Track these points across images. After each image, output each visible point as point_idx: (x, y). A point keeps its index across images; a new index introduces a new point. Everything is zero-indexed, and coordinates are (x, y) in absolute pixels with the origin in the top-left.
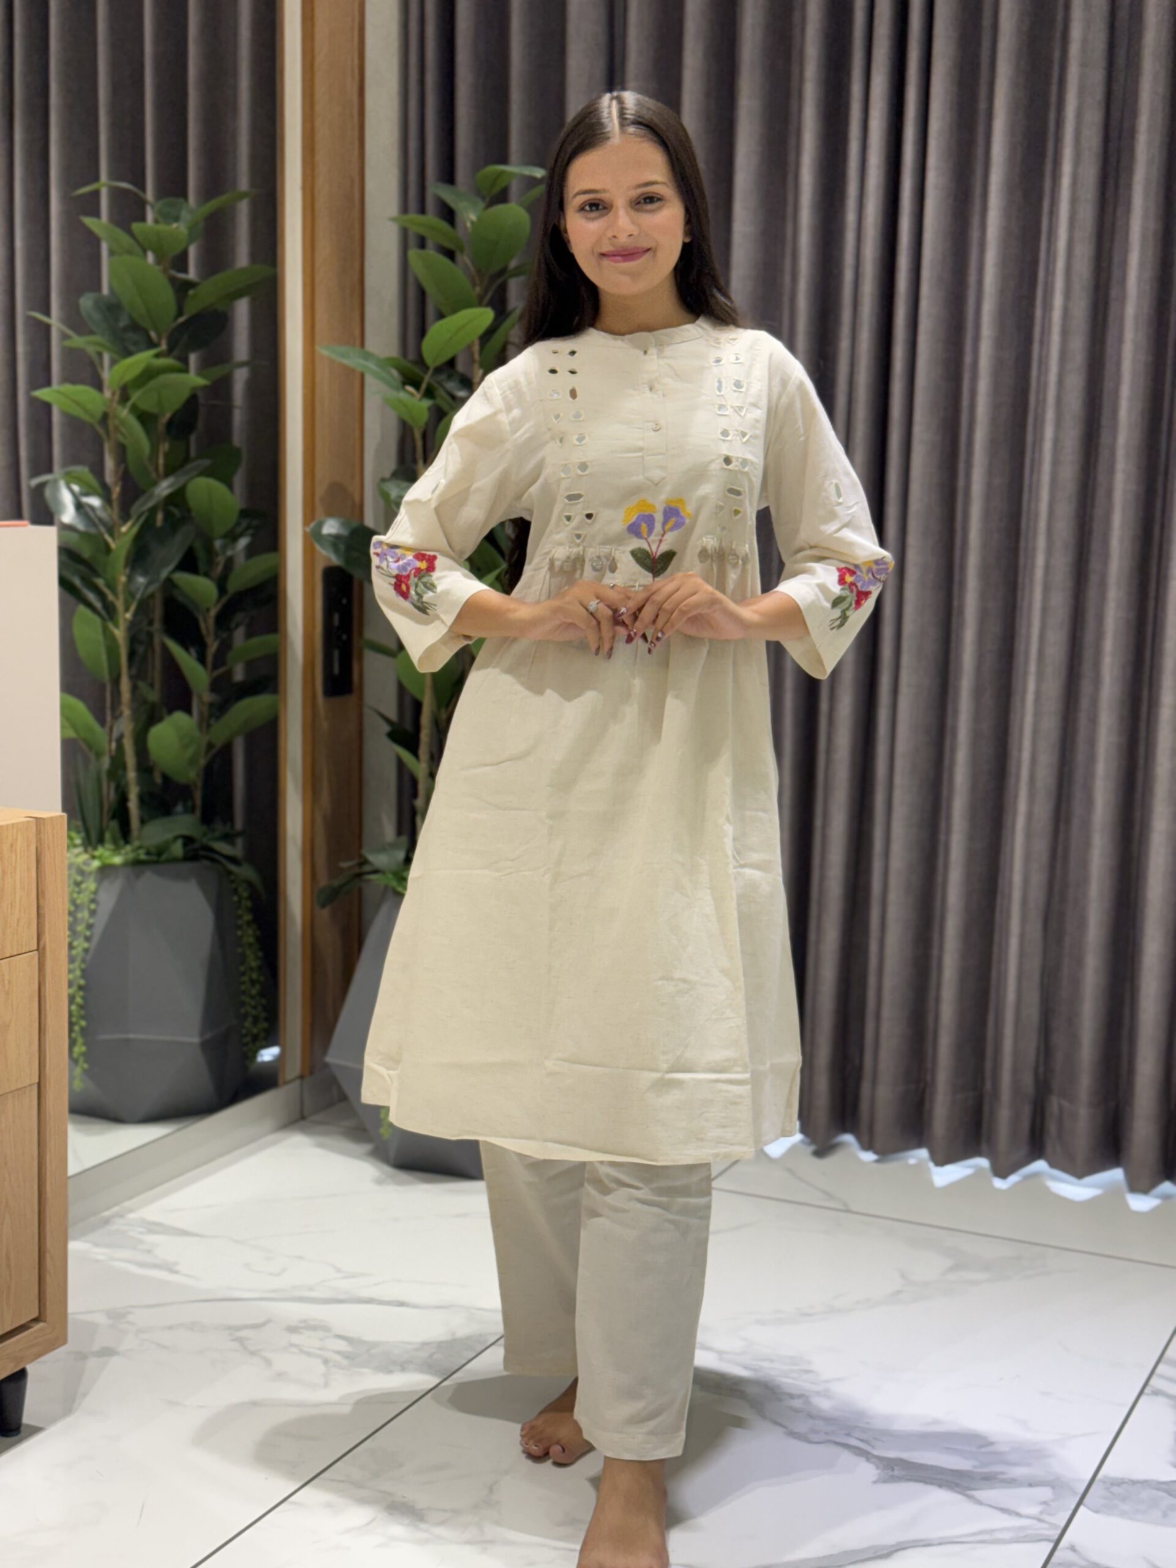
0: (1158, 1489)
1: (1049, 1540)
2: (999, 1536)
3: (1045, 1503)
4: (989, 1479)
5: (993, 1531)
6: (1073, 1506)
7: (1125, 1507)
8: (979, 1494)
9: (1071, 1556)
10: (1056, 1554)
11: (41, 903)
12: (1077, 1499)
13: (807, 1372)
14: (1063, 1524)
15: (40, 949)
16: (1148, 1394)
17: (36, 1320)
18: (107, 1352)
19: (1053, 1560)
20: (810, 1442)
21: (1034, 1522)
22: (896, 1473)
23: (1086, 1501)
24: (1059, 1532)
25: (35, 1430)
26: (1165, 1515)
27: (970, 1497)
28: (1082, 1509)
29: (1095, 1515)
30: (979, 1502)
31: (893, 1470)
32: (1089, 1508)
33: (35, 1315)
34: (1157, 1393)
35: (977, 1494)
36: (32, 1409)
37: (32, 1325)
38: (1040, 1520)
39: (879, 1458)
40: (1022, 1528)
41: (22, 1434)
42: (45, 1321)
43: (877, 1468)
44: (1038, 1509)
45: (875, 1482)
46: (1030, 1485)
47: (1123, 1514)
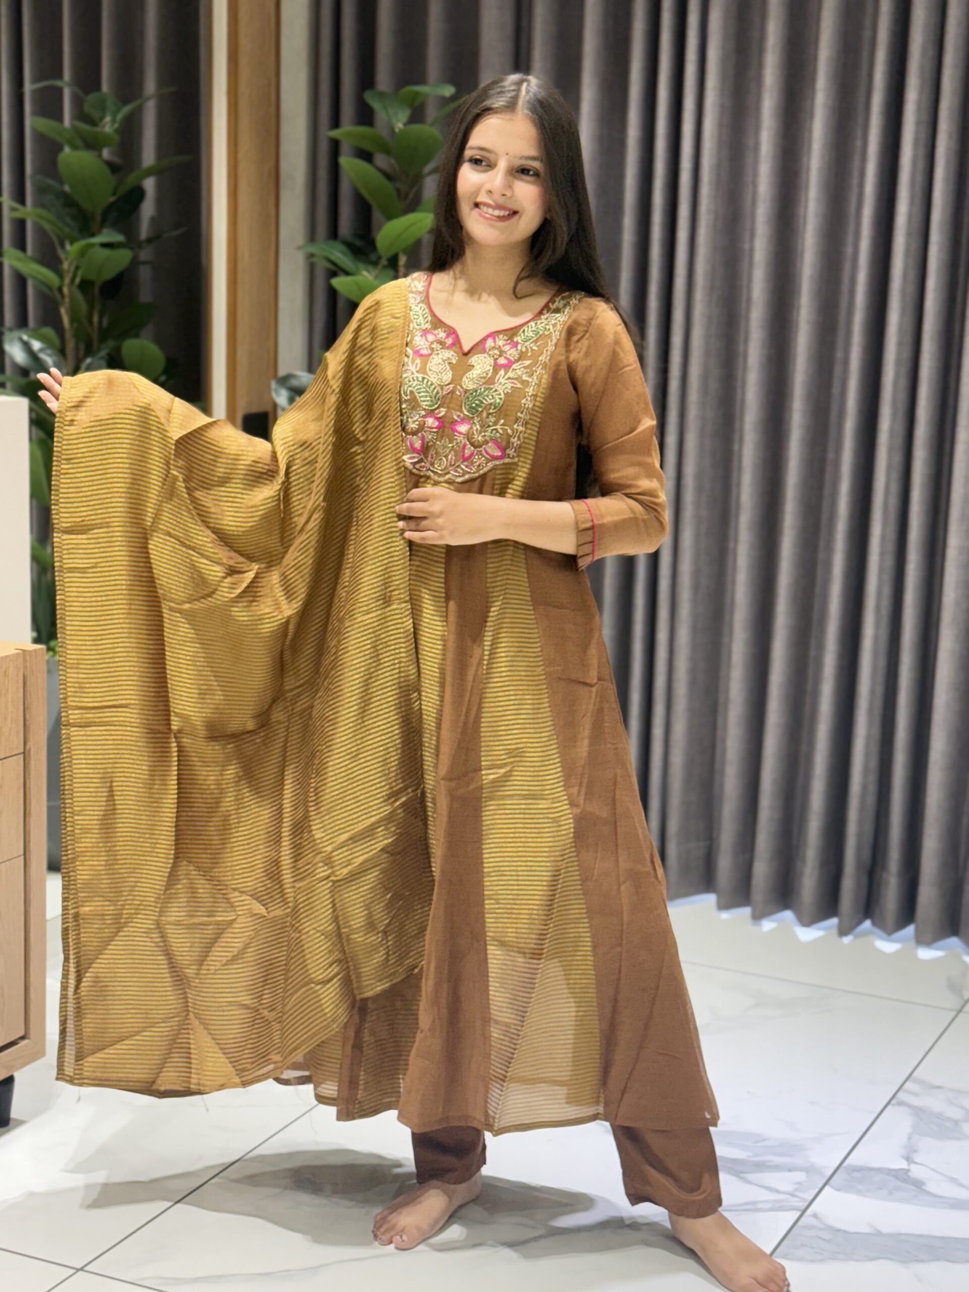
1: (797, 1209)
2: (761, 1206)
3: (799, 1183)
4: (761, 1167)
5: (756, 1203)
6: (820, 1185)
7: (861, 1187)
8: (750, 1177)
9: (813, 1221)
10: (803, 1219)
11: (28, 716)
12: (824, 1181)
14: (810, 1198)
15: (25, 754)
16: (893, 1105)
17: (23, 1038)
19: (800, 1223)
21: (787, 1197)
23: (831, 1182)
24: (806, 1204)
25: (20, 1123)
26: (890, 1193)
27: (742, 1179)
28: (827, 1188)
29: (837, 1193)
30: (750, 1183)
32: (832, 1187)
33: (22, 1033)
34: (901, 1103)
35: (748, 1176)
36: (17, 1107)
37: (20, 1042)
38: (793, 1195)
40: (778, 1201)
41: (12, 1123)
42: (29, 1038)
44: (796, 1186)
46: (790, 1170)
47: (859, 1192)
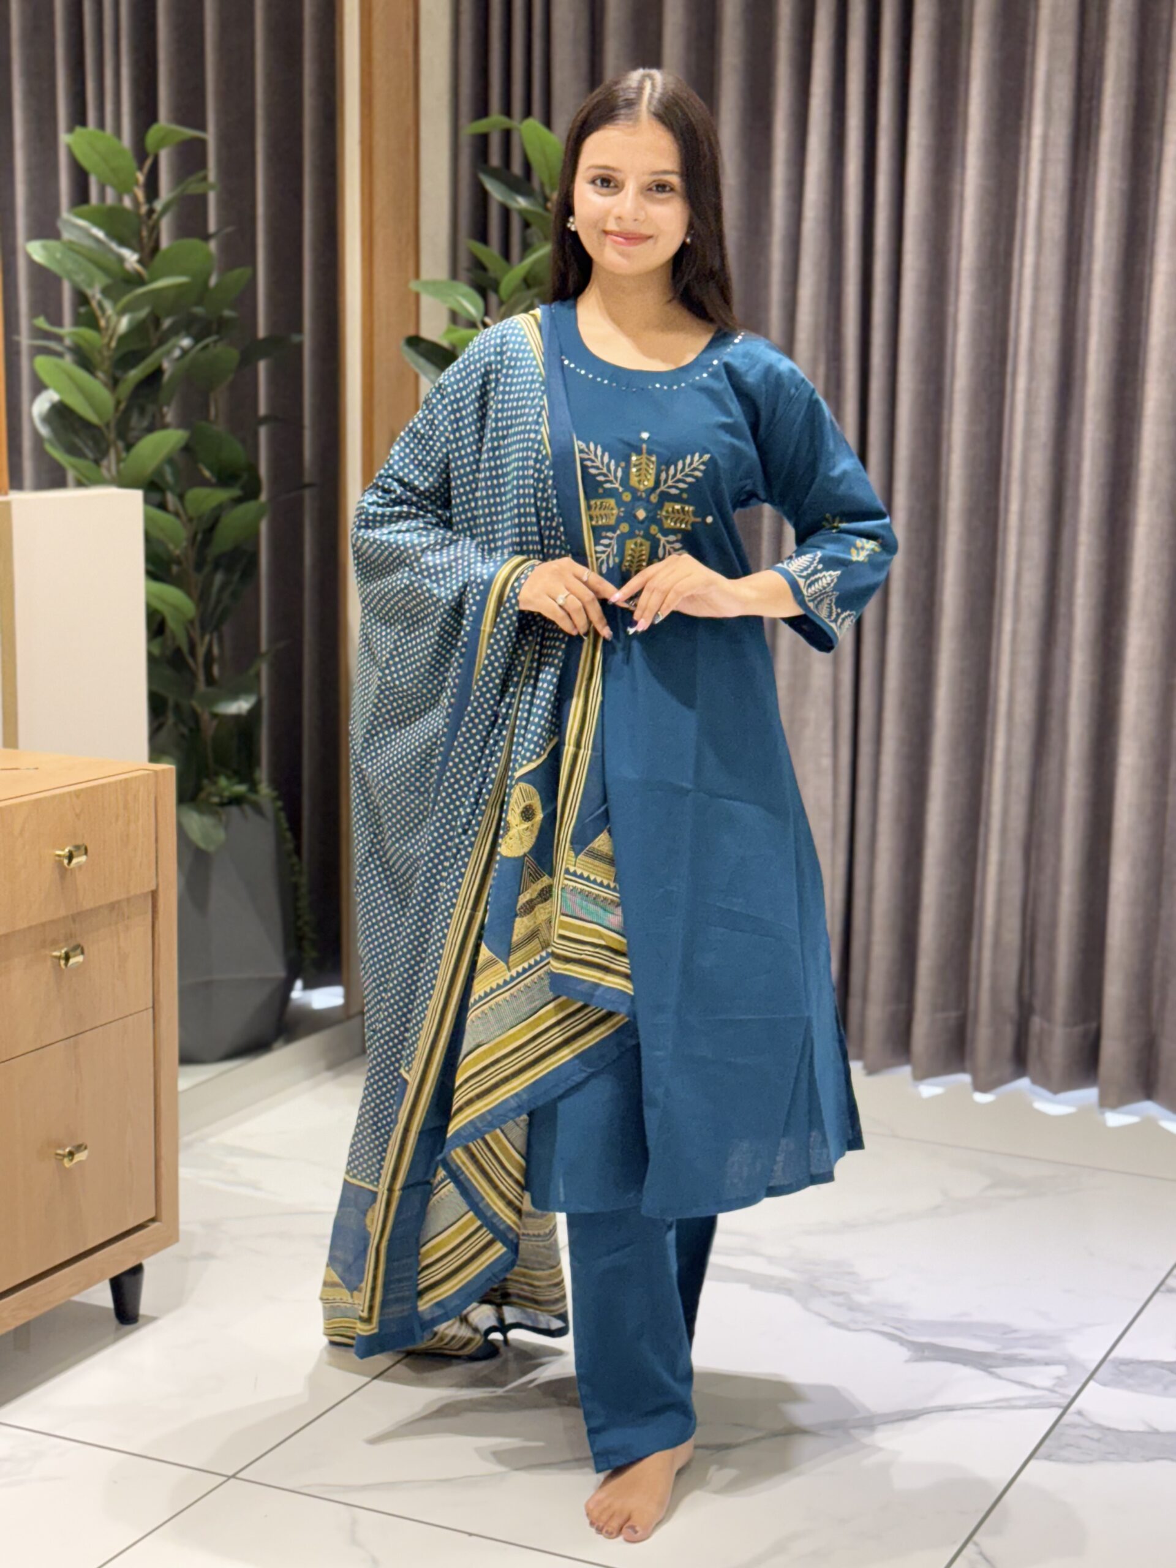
0: (1163, 1368)
1: (1058, 1406)
2: (1016, 1403)
3: (1059, 1378)
4: (1012, 1360)
5: (1010, 1399)
6: (1083, 1380)
7: (1131, 1381)
8: (1001, 1371)
9: (1078, 1419)
10: (1067, 1419)
12: (1087, 1375)
13: (850, 1273)
14: (1073, 1394)
16: (1162, 1292)
17: (153, 1220)
18: (207, 1256)
19: (1063, 1422)
20: (849, 1329)
21: (1046, 1393)
22: (926, 1354)
23: (1096, 1376)
24: (1068, 1400)
25: (152, 1319)
26: (1165, 1388)
27: (991, 1373)
28: (1092, 1383)
29: (1103, 1388)
30: (999, 1377)
31: (923, 1352)
32: (1097, 1382)
33: (152, 1215)
35: (998, 1371)
36: (148, 1300)
37: (150, 1224)
38: (1052, 1391)
39: (913, 1343)
40: (1035, 1397)
41: (140, 1320)
42: (160, 1221)
43: (909, 1350)
44: (1055, 1382)
45: (907, 1361)
46: (1047, 1364)
47: (1129, 1387)
